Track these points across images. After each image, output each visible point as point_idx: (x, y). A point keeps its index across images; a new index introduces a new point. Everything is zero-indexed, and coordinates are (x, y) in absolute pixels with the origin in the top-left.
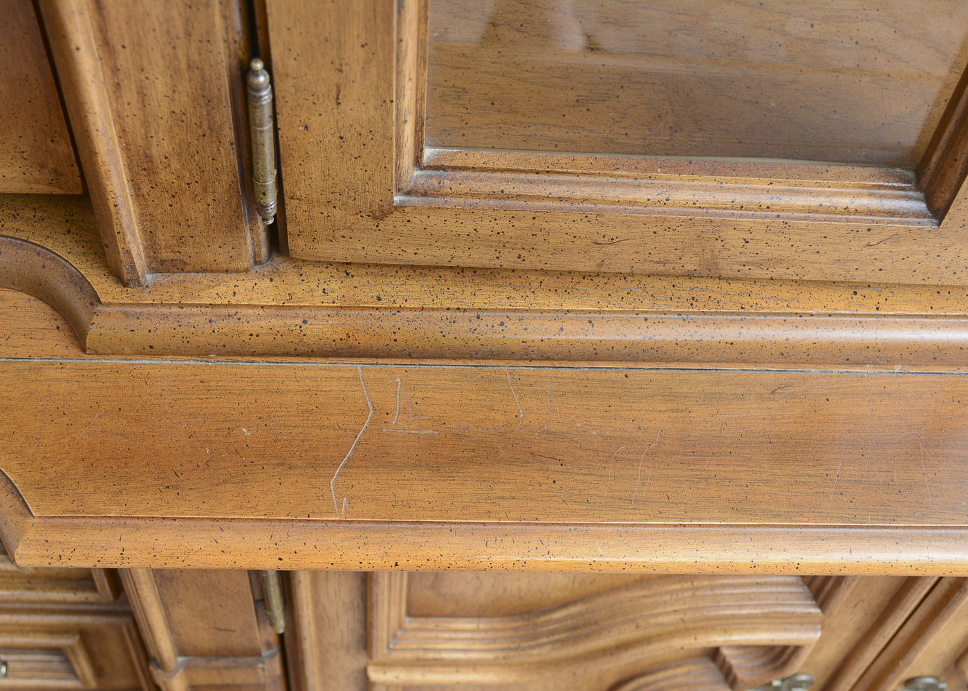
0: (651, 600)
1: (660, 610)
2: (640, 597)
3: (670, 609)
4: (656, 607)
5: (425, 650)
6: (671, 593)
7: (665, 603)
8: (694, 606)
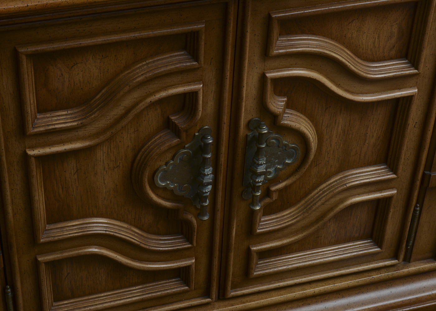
0: (132, 74)
1: (136, 76)
2: (127, 74)
3: (140, 74)
4: (135, 76)
5: (48, 125)
6: (138, 68)
7: (138, 73)
8: (149, 70)
